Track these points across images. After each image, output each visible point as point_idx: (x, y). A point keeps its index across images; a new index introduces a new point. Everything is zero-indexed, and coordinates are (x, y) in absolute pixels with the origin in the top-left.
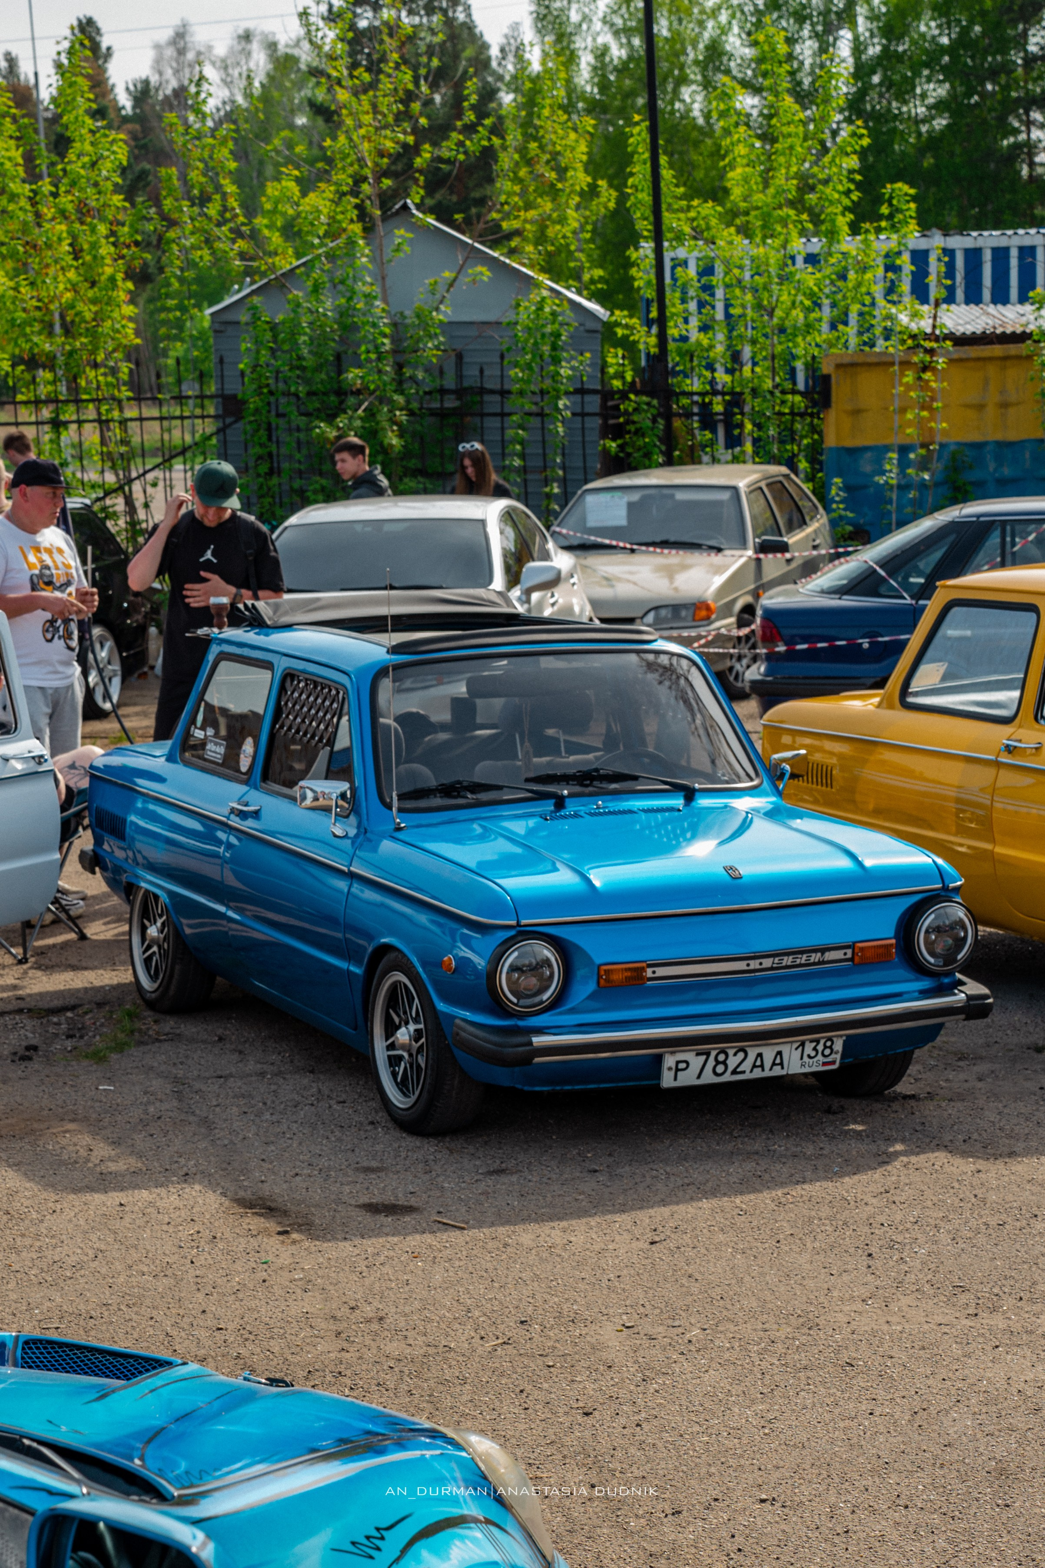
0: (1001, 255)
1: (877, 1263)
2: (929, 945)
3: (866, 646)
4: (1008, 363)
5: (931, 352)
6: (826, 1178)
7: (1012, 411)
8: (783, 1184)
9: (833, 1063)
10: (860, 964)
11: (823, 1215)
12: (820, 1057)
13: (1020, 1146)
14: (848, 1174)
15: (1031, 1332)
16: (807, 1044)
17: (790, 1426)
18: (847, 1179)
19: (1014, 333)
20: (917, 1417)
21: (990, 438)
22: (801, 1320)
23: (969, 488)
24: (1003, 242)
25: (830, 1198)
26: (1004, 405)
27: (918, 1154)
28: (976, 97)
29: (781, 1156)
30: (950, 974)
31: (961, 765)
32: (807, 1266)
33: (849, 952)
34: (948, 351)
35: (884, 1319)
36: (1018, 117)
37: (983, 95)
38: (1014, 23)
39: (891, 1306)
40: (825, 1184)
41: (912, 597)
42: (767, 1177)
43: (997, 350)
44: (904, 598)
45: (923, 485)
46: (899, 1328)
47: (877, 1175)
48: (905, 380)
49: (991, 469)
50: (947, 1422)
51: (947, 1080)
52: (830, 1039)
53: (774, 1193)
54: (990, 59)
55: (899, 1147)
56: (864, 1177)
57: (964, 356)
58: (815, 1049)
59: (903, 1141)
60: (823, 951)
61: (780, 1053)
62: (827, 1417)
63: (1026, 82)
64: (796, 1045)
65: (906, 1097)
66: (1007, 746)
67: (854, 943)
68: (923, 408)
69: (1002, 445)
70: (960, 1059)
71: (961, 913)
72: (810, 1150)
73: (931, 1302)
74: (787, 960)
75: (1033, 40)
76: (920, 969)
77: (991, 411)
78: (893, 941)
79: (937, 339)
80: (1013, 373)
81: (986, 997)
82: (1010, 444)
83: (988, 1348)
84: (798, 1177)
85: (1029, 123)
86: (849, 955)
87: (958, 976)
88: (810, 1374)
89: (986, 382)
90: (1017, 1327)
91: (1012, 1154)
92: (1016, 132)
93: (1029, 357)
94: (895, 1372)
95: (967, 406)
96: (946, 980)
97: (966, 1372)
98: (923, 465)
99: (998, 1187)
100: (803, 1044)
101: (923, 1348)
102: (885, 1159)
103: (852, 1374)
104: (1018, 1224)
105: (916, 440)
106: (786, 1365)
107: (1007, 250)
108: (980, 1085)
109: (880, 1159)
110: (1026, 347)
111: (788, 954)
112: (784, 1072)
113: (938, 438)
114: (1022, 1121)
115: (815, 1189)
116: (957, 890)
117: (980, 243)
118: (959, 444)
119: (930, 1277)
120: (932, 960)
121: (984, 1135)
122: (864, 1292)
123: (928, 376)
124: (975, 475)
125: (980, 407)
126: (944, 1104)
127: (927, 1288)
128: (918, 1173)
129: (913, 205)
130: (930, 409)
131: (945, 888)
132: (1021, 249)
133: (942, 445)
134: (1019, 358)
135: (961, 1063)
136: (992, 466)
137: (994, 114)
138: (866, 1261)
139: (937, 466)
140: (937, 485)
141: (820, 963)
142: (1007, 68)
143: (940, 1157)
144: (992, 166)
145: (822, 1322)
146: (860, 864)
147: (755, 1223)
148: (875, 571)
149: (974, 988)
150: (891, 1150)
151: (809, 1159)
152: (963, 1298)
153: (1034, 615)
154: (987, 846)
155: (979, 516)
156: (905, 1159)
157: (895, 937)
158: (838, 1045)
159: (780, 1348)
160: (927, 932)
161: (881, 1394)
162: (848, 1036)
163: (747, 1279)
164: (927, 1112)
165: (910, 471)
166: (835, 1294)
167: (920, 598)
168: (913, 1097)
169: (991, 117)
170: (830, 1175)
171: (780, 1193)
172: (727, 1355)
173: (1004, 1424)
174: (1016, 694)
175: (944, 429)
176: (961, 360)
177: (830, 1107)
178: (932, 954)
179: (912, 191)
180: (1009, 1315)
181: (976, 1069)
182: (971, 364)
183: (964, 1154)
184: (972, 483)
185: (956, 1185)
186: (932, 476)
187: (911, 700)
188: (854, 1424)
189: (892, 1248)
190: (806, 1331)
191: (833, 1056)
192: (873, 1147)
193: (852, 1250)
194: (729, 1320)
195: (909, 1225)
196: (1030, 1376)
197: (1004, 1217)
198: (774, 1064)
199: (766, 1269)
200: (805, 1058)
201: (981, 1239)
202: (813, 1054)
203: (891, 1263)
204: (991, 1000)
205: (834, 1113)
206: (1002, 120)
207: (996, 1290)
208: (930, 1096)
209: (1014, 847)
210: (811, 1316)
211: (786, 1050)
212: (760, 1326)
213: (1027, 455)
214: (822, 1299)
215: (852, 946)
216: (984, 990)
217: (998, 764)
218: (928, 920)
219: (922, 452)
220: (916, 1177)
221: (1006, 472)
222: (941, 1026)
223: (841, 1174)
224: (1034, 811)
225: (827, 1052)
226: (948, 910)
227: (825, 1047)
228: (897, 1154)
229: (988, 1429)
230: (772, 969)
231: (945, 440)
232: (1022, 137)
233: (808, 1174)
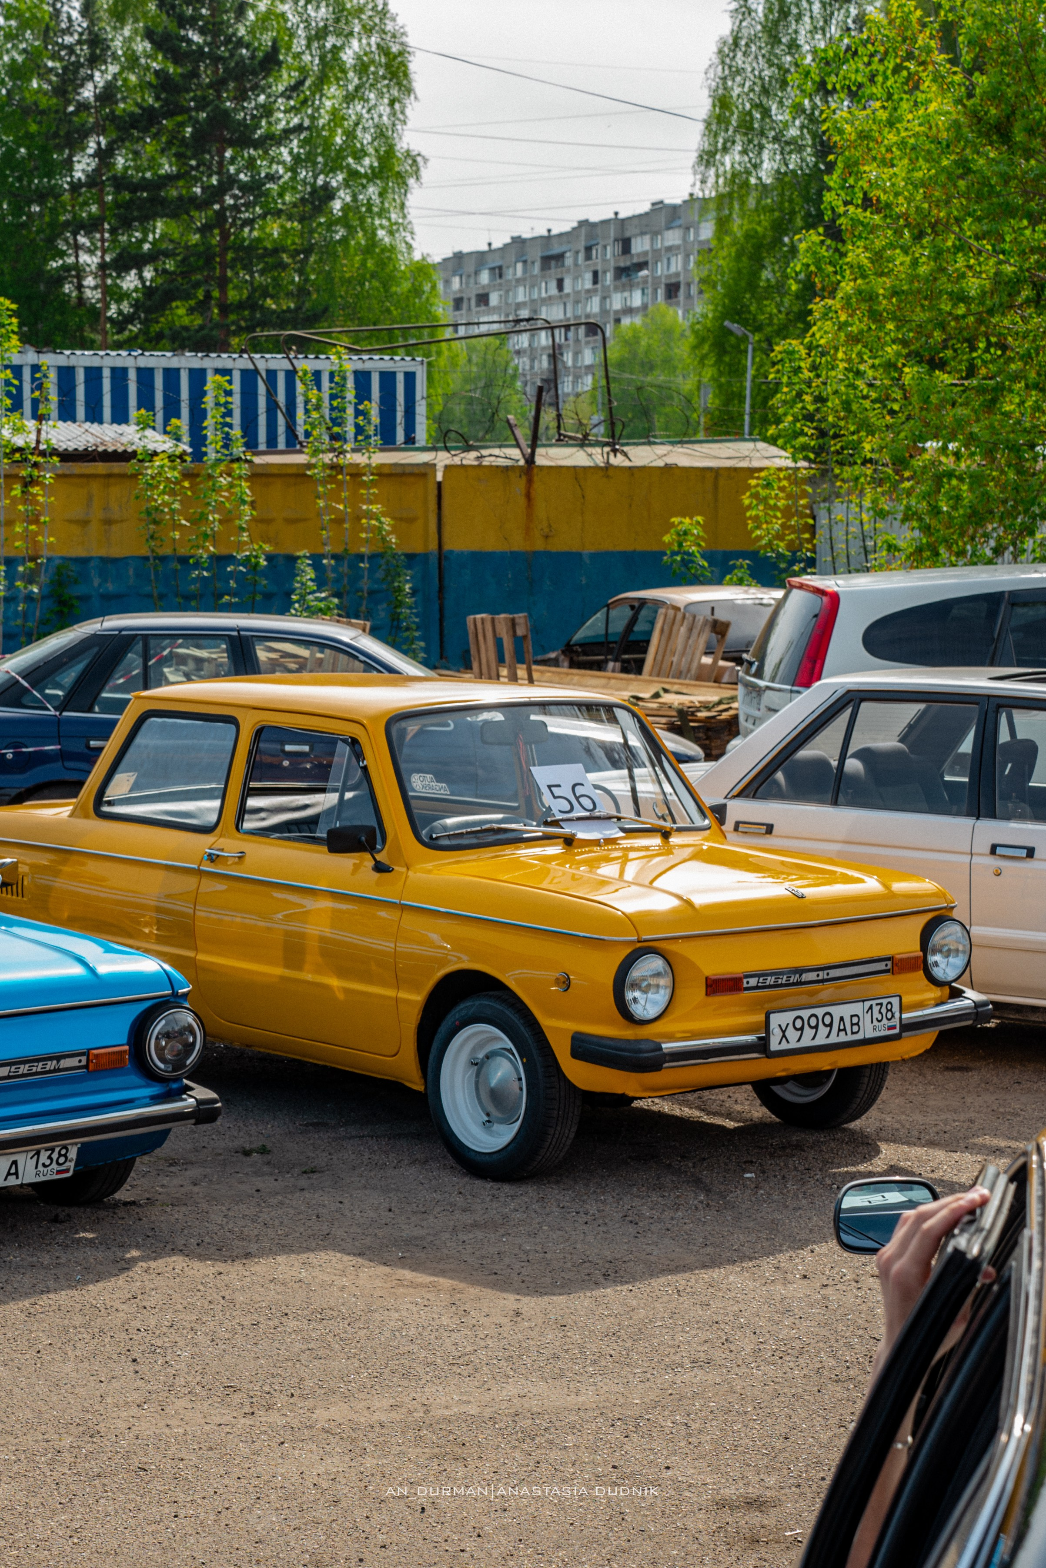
0: (93, 374)
1: (143, 1368)
2: (160, 1050)
3: (10, 756)
4: (112, 480)
5: (36, 465)
6: (70, 1287)
7: (114, 528)
8: (27, 1295)
9: (67, 1171)
10: (94, 1071)
11: (77, 1324)
12: (54, 1165)
13: (253, 1248)
14: (92, 1282)
15: (311, 1427)
16: (43, 1152)
17: (98, 1535)
18: (91, 1287)
19: (115, 451)
20: (222, 1516)
21: (94, 554)
22: (81, 1429)
23: (75, 602)
24: (95, 362)
25: (79, 1306)
26: (108, 522)
27: (155, 1259)
28: (24, 218)
29: (18, 1267)
30: (178, 1079)
31: (161, 874)
32: (74, 1374)
33: (84, 1059)
34: (54, 465)
35: (163, 1423)
36: (66, 241)
37: (30, 215)
38: (60, 149)
39: (167, 1410)
40: (71, 1293)
41: (56, 709)
42: (9, 1288)
43: (100, 468)
44: (47, 709)
45: (29, 598)
46: (181, 1431)
47: (121, 1281)
48: (13, 493)
49: (96, 584)
50: (253, 1520)
51: (163, 1186)
52: (65, 1147)
53: (21, 1304)
54: (36, 181)
55: (135, 1253)
56: (110, 1284)
57: (68, 472)
58: (50, 1157)
59: (138, 1247)
60: (58, 1058)
61: (15, 1163)
62: (132, 1522)
63: (73, 206)
64: (31, 1154)
65: (126, 1204)
66: (210, 855)
67: (89, 1050)
68: (30, 523)
69: (105, 561)
70: (171, 1165)
71: (190, 1019)
72: (46, 1259)
73: (206, 1404)
74: (24, 1069)
75: (78, 167)
76: (150, 1074)
77: (95, 527)
78: (127, 1048)
79: (43, 454)
80: (116, 491)
81: (215, 1101)
82: (114, 561)
83: (274, 1444)
84: (41, 1286)
85: (77, 247)
86: (84, 1063)
87: (185, 1081)
88: (106, 1481)
89: (90, 498)
90: (295, 1423)
91: (248, 1255)
92: (62, 254)
93: (134, 476)
94: (189, 1474)
95: (71, 521)
96: (175, 1086)
97: (259, 1469)
98: (30, 578)
99: (242, 1287)
100: (38, 1153)
101: (211, 1449)
102: (126, 1266)
103: (147, 1478)
104: (271, 1323)
105: (24, 553)
106: (78, 1474)
107: (99, 370)
108: (196, 1189)
109: (119, 1266)
110: (131, 467)
111: (24, 1062)
112: (19, 1182)
113: (45, 552)
114: (249, 1223)
115: (64, 1297)
116: (185, 995)
117: (73, 362)
118: (64, 559)
119: (198, 1379)
120: (162, 1066)
121: (216, 1237)
122: (137, 1397)
123: (35, 490)
124: (80, 590)
125: (84, 523)
126: (169, 1209)
127: (198, 1389)
128: (159, 1278)
129: (15, 320)
130: (36, 522)
131: (175, 994)
132: (113, 370)
133: (49, 559)
134: (123, 476)
135: (172, 1169)
136: (96, 582)
137: (42, 236)
138: (132, 1367)
139: (43, 578)
140: (43, 598)
141: (55, 1071)
142: (54, 192)
143: (178, 1261)
144: (42, 287)
145: (102, 1427)
146: (92, 971)
147: (9, 1335)
148: (18, 681)
149: (202, 1093)
150: (128, 1256)
151: (47, 1268)
152: (237, 1398)
153: (233, 727)
154: (190, 954)
155: (121, 630)
156: (144, 1264)
157: (128, 1044)
158: (73, 1153)
159: (68, 1457)
160: (157, 1038)
161: (181, 1497)
162: (83, 1144)
163: (16, 1390)
164: (153, 1218)
165: (18, 583)
166: (109, 1400)
167: (64, 710)
168: (133, 1203)
169: (39, 239)
170: (73, 1284)
171: (26, 1303)
172: (15, 1468)
173: (308, 1517)
174: (217, 803)
175: (52, 543)
176: (64, 476)
177: (57, 1216)
178: (163, 1060)
179: (14, 307)
180: (284, 1411)
181: (188, 1173)
182: (75, 480)
183: (202, 1257)
184: (78, 598)
185: (201, 1287)
186: (40, 589)
187: (106, 809)
188: (161, 1527)
189: (154, 1352)
190: (87, 1438)
191: (68, 1164)
192: (109, 1254)
193: (115, 1356)
194: (7, 1432)
195: (164, 1329)
196: (322, 1470)
197: (255, 1316)
198: (9, 1174)
199: (34, 1379)
200: (40, 1168)
201: (239, 1340)
202: (48, 1162)
203: (157, 1368)
204: (219, 1105)
205: (62, 1222)
206: (51, 241)
207: (267, 1388)
208: (150, 1201)
209: (219, 954)
210: (90, 1424)
211: (21, 1159)
212: (40, 1437)
213: (131, 572)
214: (96, 1407)
215: (87, 1053)
216: (212, 1095)
217: (200, 873)
218: (159, 1026)
219: (31, 565)
220: (159, 1282)
221: (111, 587)
222: (167, 1132)
223: (86, 1283)
224: (238, 920)
225: (62, 1160)
226: (177, 1016)
227: (60, 1155)
228: (134, 1260)
229: (296, 1523)
230: (9, 1077)
231: (49, 554)
232: (71, 260)
233: (51, 1284)
